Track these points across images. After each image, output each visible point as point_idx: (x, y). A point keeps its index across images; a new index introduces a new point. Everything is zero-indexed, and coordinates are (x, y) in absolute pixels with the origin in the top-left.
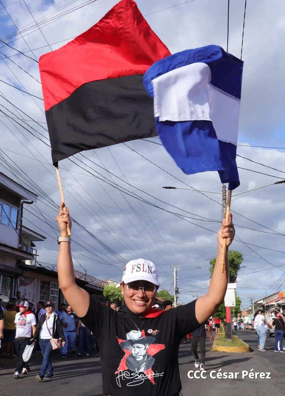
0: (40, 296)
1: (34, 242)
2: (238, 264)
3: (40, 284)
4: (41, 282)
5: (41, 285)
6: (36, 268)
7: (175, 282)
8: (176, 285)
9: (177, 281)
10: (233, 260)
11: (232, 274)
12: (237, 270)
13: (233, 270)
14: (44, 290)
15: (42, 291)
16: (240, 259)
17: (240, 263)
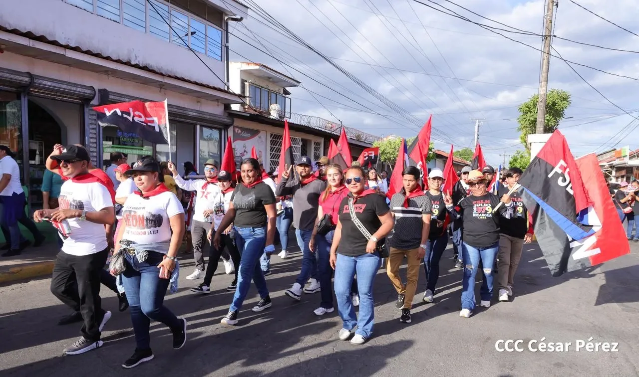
0: (271, 154)
1: (287, 89)
2: (562, 109)
3: (269, 139)
4: (271, 137)
5: (271, 141)
6: (249, 115)
7: (476, 138)
8: (477, 142)
9: (479, 137)
10: (554, 104)
11: (550, 123)
12: (558, 119)
13: (553, 118)
14: (277, 146)
15: (274, 148)
16: (565, 102)
17: (566, 107)
